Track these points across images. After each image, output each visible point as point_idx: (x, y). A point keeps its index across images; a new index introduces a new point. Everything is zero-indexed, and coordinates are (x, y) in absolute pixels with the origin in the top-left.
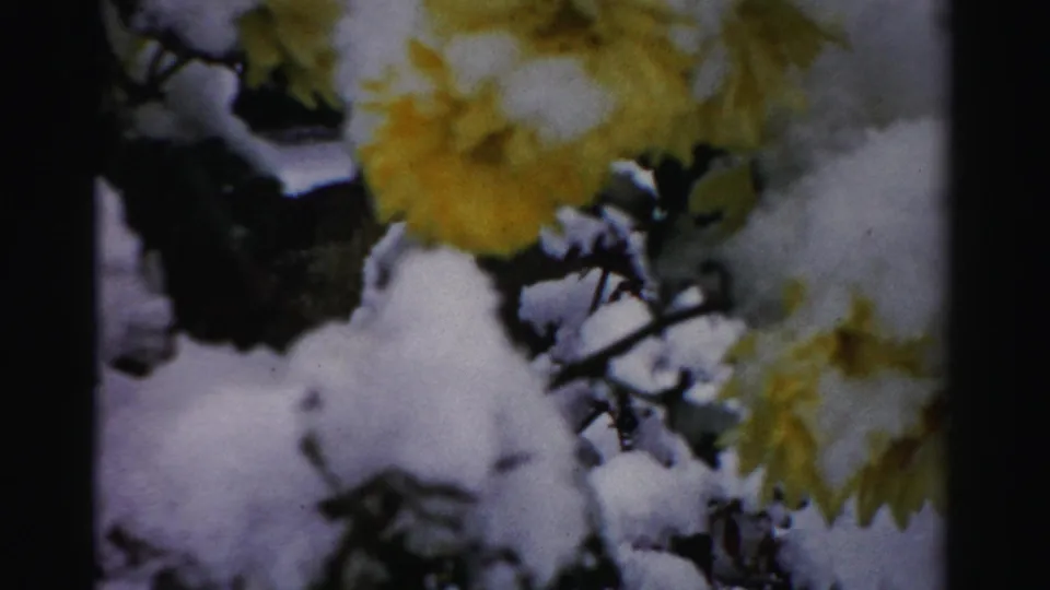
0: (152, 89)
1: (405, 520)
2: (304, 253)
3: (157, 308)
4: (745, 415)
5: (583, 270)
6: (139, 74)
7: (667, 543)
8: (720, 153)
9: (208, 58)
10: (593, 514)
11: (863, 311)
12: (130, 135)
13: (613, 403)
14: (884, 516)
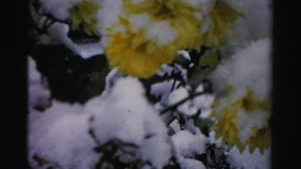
0: (44, 30)
1: (119, 153)
2: (88, 75)
3: (46, 93)
4: (217, 122)
5: (169, 80)
6: (41, 26)
7: (194, 156)
8: (208, 48)
9: (60, 21)
10: (173, 150)
11: (250, 93)
12: (38, 43)
13: (178, 116)
14: (257, 150)
